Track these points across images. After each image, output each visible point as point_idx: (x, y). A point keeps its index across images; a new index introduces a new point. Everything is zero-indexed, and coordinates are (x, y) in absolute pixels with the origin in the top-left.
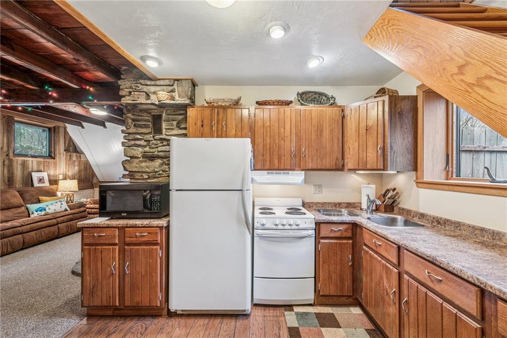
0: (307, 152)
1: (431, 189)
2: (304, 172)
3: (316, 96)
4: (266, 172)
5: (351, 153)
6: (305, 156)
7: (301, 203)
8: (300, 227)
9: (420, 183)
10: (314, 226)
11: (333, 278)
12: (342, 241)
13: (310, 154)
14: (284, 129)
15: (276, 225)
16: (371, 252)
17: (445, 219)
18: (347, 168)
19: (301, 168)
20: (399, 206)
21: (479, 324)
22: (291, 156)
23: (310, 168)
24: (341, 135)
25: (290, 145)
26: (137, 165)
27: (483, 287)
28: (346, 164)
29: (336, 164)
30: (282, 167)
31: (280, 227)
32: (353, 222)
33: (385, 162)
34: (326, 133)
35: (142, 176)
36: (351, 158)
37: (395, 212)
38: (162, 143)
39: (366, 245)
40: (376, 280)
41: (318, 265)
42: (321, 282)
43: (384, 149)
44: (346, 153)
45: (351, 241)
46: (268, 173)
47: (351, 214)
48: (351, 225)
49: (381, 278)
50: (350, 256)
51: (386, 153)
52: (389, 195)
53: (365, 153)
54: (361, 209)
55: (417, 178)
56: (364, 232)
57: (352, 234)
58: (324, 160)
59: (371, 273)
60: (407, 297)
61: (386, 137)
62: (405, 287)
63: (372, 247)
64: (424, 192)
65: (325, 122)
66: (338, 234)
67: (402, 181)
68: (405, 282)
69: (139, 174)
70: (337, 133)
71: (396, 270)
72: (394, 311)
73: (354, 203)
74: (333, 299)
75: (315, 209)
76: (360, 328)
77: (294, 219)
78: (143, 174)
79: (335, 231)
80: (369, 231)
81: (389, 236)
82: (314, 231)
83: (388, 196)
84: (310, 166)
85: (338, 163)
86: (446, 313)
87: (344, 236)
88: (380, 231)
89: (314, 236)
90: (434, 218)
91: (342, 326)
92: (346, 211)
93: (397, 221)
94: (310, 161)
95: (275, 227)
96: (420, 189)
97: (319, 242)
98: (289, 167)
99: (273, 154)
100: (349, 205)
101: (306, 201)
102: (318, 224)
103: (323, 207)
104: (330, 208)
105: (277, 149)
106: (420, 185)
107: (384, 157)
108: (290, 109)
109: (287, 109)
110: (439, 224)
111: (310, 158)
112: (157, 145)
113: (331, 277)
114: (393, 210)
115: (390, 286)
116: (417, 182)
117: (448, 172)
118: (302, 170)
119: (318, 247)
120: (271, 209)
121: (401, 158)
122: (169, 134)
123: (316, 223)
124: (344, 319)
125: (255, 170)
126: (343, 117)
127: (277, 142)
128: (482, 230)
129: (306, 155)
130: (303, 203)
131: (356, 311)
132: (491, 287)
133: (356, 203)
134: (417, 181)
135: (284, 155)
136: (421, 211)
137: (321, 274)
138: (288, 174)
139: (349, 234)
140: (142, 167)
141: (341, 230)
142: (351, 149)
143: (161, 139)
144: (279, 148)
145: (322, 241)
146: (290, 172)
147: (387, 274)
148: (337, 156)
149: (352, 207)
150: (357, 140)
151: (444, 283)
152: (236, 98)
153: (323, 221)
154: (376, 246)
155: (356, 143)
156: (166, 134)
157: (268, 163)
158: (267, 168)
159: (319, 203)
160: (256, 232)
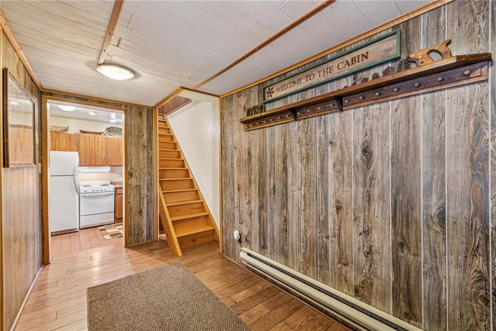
0: (112, 157)
6: (111, 159)
10: (114, 190)
14: (98, 146)
22: (102, 159)
23: (114, 165)
25: (102, 154)
30: (97, 164)
31: (96, 191)
41: (116, 206)
42: (117, 213)
46: (88, 168)
65: (121, 144)
77: (103, 188)
82: (114, 192)
89: (114, 194)
94: (114, 162)
95: (92, 192)
97: (116, 196)
98: (101, 165)
99: (91, 158)
101: (113, 181)
102: (116, 189)
109: (100, 136)
111: (114, 160)
118: (109, 166)
119: (116, 198)
125: (80, 166)
127: (94, 152)
130: (111, 182)
135: (98, 159)
137: (117, 210)
138: (101, 168)
144: (95, 155)
145: (118, 196)
152: (66, 126)
157: (88, 163)
158: (88, 165)
160: (81, 195)
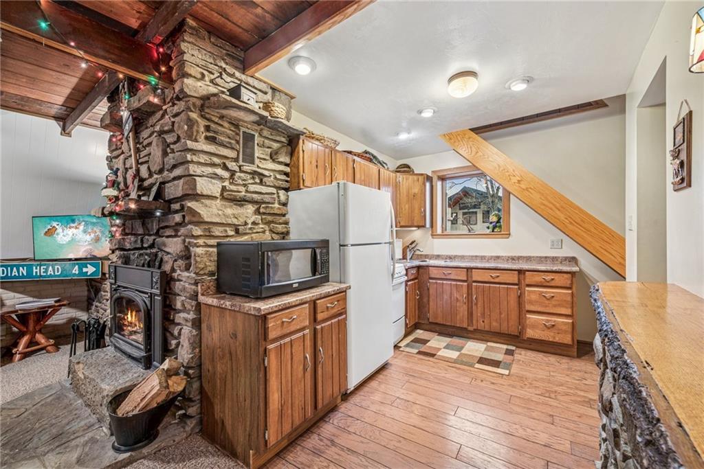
5: (403, 213)
10: (405, 272)
12: (415, 282)
16: (439, 281)
21: (517, 286)
26: (220, 212)
27: (522, 269)
35: (226, 231)
38: (253, 178)
39: (433, 278)
43: (425, 211)
44: (398, 213)
45: (417, 280)
50: (418, 291)
52: (413, 246)
53: (413, 213)
55: (432, 232)
56: (430, 270)
57: (418, 274)
60: (476, 295)
61: (426, 203)
62: (473, 290)
63: (441, 277)
64: (437, 241)
66: (414, 277)
68: (474, 287)
69: (221, 229)
71: (465, 284)
78: (228, 229)
79: (413, 274)
80: (436, 268)
86: (502, 290)
97: (407, 285)
106: (435, 237)
107: (425, 217)
112: (244, 180)
115: (460, 295)
116: (431, 235)
119: (407, 288)
122: (264, 167)
134: (434, 234)
137: (408, 311)
140: (227, 216)
143: (254, 173)
145: (408, 283)
147: (456, 288)
151: (501, 276)
153: (407, 268)
154: (445, 275)
156: (260, 165)
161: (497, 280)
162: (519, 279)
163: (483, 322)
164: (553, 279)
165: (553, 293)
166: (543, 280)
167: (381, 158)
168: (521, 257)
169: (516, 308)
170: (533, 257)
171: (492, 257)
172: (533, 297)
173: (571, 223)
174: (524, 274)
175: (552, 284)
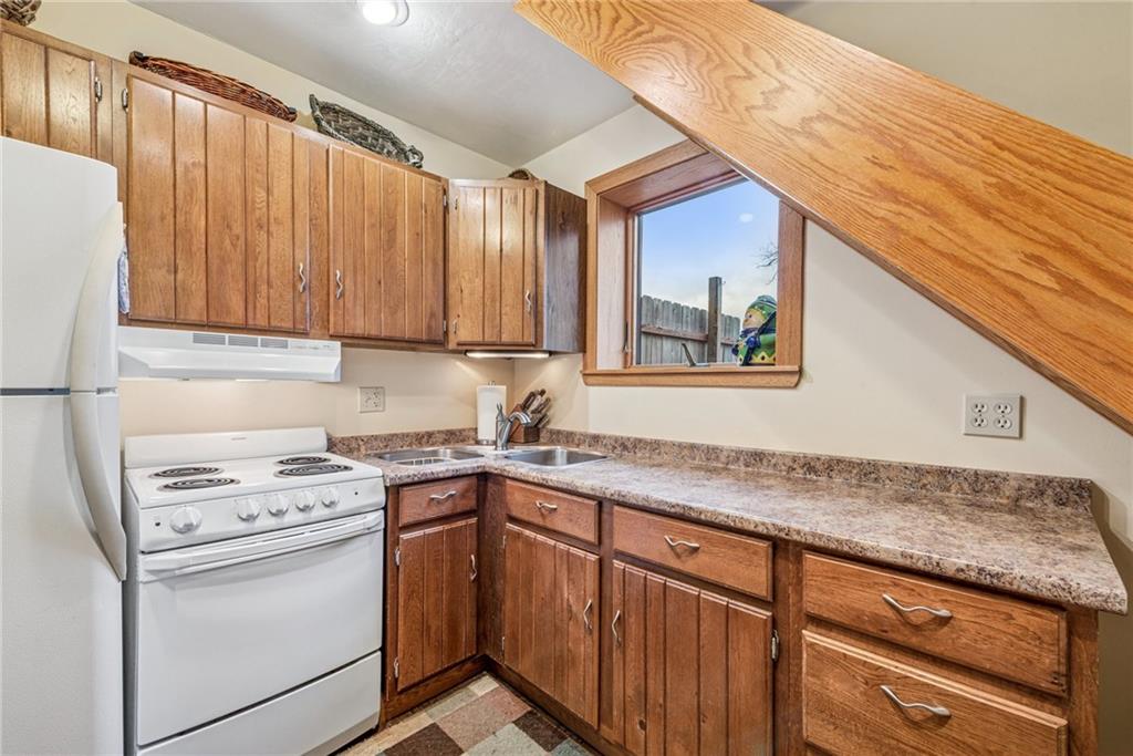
0: (349, 282)
1: (611, 385)
2: (338, 344)
3: (367, 133)
4: (189, 334)
5: (465, 302)
6: (342, 295)
7: (323, 443)
8: (340, 509)
9: (592, 376)
10: (381, 498)
11: (433, 629)
12: (454, 526)
13: (360, 294)
14: (268, 191)
15: (250, 518)
16: (527, 532)
17: (636, 439)
18: (456, 341)
19: (331, 332)
20: (550, 427)
21: (767, 610)
22: (294, 287)
23: (359, 331)
24: (441, 254)
25: (288, 250)
27: (784, 536)
28: (452, 330)
29: (429, 327)
30: (262, 322)
31: (266, 522)
32: (479, 470)
33: (539, 329)
34: (405, 237)
36: (464, 316)
37: (542, 440)
39: (513, 520)
40: (542, 595)
41: (392, 608)
42: (400, 655)
43: (536, 299)
44: (451, 302)
45: (473, 520)
46: (197, 340)
47: (460, 455)
48: (474, 480)
49: (555, 584)
50: (473, 557)
51: (539, 308)
52: (535, 405)
53: (498, 304)
54: (478, 443)
55: (585, 366)
56: (508, 490)
57: (478, 501)
58: (400, 314)
59: (529, 582)
60: (621, 607)
61: (540, 271)
62: (615, 587)
63: (531, 520)
64: (599, 395)
65: (400, 208)
66: (445, 509)
67: (553, 375)
68: (616, 577)
70: (431, 243)
71: (593, 558)
72: (589, 650)
73: (461, 431)
74: (427, 685)
75: (367, 456)
76: (503, 725)
77: (310, 489)
79: (439, 502)
80: (524, 486)
81: (578, 484)
82: (382, 512)
83: (532, 408)
84: (360, 326)
85: (433, 324)
86: (708, 612)
87: (459, 510)
88: (555, 478)
89: (382, 526)
90: (616, 440)
91: (463, 747)
92: (448, 451)
93: (555, 457)
94: (359, 311)
95: (242, 527)
96: (592, 389)
97: (397, 542)
98: (288, 325)
99: (221, 272)
100: (452, 437)
101: (338, 434)
102: (395, 491)
103: (386, 446)
104: (405, 448)
105: (238, 257)
106: (590, 379)
107: (536, 317)
108: (289, 131)
109: (279, 127)
110: (625, 448)
111: (360, 302)
113: (429, 627)
114: (539, 436)
115: (577, 596)
116: (584, 375)
117: (626, 354)
118: (333, 337)
119: (394, 555)
120: (210, 471)
121: (564, 323)
123: (386, 488)
124: (464, 723)
126: (446, 208)
127: (238, 229)
128: (693, 447)
129: (347, 294)
130: (329, 439)
131: (485, 686)
132: (798, 532)
133: (464, 430)
134: (587, 372)
135: (269, 284)
136: (592, 431)
137: (400, 632)
138: (285, 346)
139: (471, 503)
141: (452, 495)
142: (466, 292)
144: (248, 255)
145: (405, 536)
146: (291, 341)
147: (569, 571)
148: (431, 307)
149: (457, 438)
150: (480, 271)
151: (703, 552)
153: (409, 480)
154: (542, 515)
155: (477, 280)
157: (198, 301)
158: (193, 317)
159: (376, 438)
160: (144, 564)
161: (689, 566)
162: (775, 580)
163: (643, 726)
164: (944, 621)
165: (943, 696)
166: (891, 614)
167: (407, 136)
168: (839, 461)
169: (759, 714)
170: (889, 466)
171: (739, 452)
172: (838, 688)
173: (1070, 288)
174: (799, 560)
175: (941, 643)
